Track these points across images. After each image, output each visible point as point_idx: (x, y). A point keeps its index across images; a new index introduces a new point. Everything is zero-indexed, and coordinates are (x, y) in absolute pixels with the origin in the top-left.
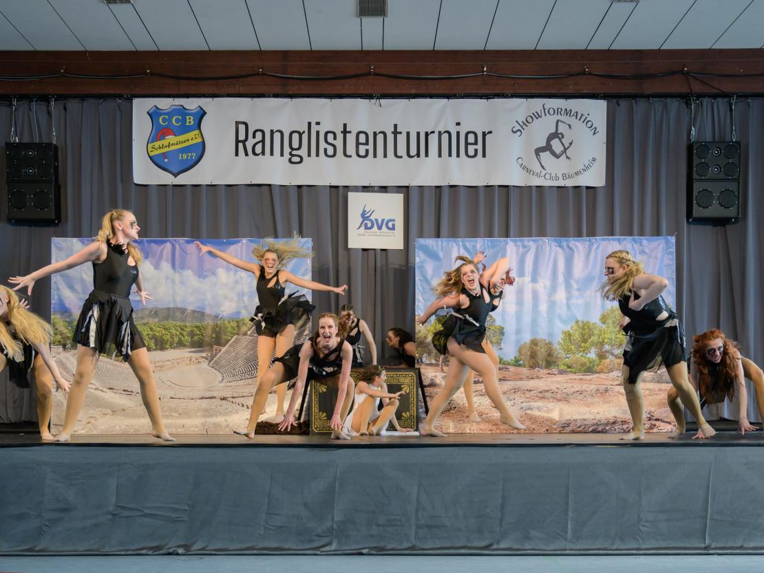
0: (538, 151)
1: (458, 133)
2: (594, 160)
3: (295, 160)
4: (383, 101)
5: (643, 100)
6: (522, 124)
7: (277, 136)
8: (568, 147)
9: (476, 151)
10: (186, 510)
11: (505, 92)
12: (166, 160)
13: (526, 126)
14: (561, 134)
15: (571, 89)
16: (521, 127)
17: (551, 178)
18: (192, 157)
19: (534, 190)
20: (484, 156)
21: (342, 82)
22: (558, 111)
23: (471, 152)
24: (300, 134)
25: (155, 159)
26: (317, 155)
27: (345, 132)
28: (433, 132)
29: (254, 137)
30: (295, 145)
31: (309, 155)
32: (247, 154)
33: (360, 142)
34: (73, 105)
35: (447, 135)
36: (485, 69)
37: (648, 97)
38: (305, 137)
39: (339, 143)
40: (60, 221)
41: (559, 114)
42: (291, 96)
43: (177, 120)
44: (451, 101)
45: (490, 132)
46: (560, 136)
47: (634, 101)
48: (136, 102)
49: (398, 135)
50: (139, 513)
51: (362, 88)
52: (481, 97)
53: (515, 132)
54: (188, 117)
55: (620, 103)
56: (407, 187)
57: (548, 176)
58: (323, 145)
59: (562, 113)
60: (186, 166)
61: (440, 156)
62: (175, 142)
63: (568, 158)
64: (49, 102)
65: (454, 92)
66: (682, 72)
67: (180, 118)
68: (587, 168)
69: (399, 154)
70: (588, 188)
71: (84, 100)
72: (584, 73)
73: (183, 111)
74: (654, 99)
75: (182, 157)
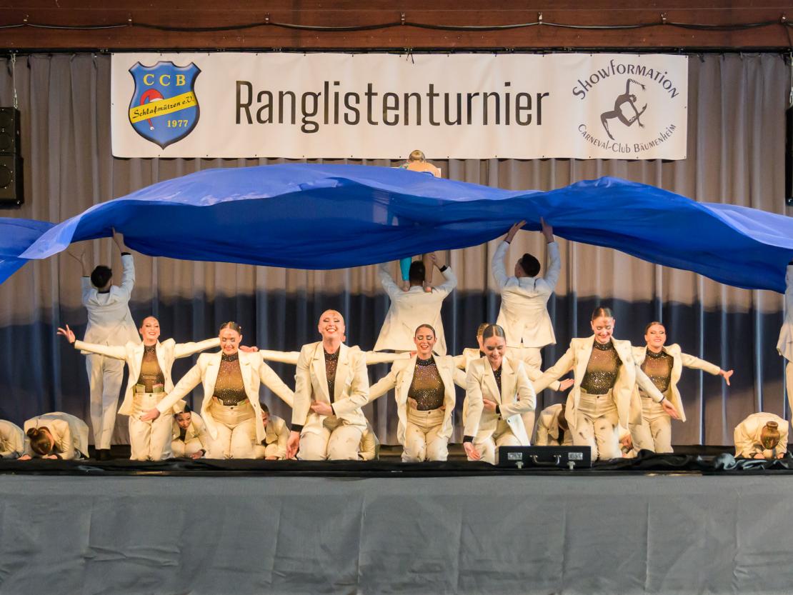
0: (605, 117)
1: (508, 96)
2: (673, 127)
3: (309, 128)
4: (416, 56)
5: (733, 55)
6: (585, 84)
7: (287, 99)
8: (642, 113)
9: (529, 116)
10: (176, 553)
11: (565, 45)
12: (152, 128)
13: (591, 86)
14: (633, 96)
15: (644, 42)
16: (585, 87)
17: (621, 150)
18: (183, 124)
19: (600, 164)
20: (539, 122)
21: (367, 33)
22: (629, 69)
23: (523, 118)
24: (316, 97)
25: (137, 126)
26: (336, 122)
27: (370, 94)
28: (477, 94)
29: (259, 100)
30: (310, 110)
31: (326, 122)
32: (250, 122)
33: (388, 106)
34: (39, 61)
35: (494, 97)
36: (541, 18)
37: (738, 51)
38: (321, 100)
39: (363, 107)
40: (22, 202)
41: (630, 71)
42: (305, 51)
43: (165, 80)
44: (500, 56)
45: (547, 94)
46: (632, 98)
47: (721, 56)
48: (115, 57)
49: (434, 98)
50: (119, 557)
51: (390, 40)
52: (535, 52)
53: (576, 94)
54: (178, 76)
55: (705, 59)
56: (447, 160)
57: (616, 148)
58: (343, 110)
59: (634, 70)
60: (176, 136)
61: (485, 122)
62: (163, 107)
63: (641, 125)
64: (9, 58)
65: (503, 45)
66: (780, 23)
67: (169, 76)
68: (664, 137)
69: (435, 120)
70: (664, 161)
71: (51, 56)
72: (661, 23)
73: (172, 69)
74: (745, 54)
75: (171, 124)
